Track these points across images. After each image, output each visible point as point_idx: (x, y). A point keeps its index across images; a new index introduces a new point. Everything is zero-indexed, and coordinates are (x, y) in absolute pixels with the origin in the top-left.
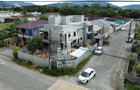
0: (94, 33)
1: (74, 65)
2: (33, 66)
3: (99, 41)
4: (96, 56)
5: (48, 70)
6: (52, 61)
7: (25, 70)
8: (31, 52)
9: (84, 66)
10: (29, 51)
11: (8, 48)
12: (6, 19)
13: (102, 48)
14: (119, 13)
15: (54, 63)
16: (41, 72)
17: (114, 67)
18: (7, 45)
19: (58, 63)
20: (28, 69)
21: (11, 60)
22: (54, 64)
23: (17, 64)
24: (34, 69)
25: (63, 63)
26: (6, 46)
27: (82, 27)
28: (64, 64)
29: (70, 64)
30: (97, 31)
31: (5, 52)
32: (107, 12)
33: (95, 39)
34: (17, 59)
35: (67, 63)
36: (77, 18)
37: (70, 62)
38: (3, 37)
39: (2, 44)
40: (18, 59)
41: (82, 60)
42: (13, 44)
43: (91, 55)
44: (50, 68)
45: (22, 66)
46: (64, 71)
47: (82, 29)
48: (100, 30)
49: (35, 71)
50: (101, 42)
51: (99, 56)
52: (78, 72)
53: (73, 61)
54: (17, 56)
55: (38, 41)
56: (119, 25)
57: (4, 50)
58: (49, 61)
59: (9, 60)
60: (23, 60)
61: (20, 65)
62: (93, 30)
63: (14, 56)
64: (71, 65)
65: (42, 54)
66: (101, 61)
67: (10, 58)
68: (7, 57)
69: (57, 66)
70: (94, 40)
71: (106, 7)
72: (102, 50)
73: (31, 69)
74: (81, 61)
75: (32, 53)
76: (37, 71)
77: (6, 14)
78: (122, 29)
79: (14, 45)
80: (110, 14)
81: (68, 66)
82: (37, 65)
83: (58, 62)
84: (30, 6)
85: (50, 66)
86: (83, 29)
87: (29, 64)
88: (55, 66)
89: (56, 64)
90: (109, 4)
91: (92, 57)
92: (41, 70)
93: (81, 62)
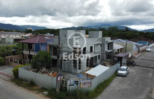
0: (115, 52)
1: (91, 87)
2: (36, 88)
3: (123, 60)
4: (120, 78)
5: (55, 93)
6: (60, 80)
7: (24, 92)
8: (36, 70)
9: (104, 89)
10: (33, 69)
11: (10, 66)
12: (16, 39)
13: (127, 68)
14: (141, 35)
15: (64, 83)
16: (45, 96)
17: (148, 92)
18: (10, 62)
19: (69, 83)
20: (29, 91)
21: (10, 80)
22: (64, 85)
23: (16, 84)
24: (36, 92)
25: (75, 83)
26: (8, 64)
27: (100, 43)
28: (77, 84)
29: (85, 85)
30: (118, 50)
31: (5, 71)
32: (126, 34)
33: (116, 57)
34: (17, 79)
35: (82, 83)
36: (93, 34)
37: (85, 81)
38: (5, 54)
39: (4, 61)
40: (19, 78)
41: (102, 81)
42: (16, 61)
43: (112, 76)
44: (58, 90)
45: (21, 88)
46: (76, 94)
47: (99, 45)
48: (121, 49)
49: (38, 94)
50: (124, 61)
51: (125, 78)
52: (97, 96)
53: (90, 81)
54: (18, 74)
55: (46, 56)
56: (143, 45)
57: (4, 68)
58: (57, 79)
59: (7, 79)
60: (24, 80)
61: (20, 86)
62: (114, 49)
63: (14, 75)
64: (87, 87)
65: (49, 73)
66: (128, 83)
67: (8, 77)
68: (6, 77)
69: (68, 87)
70: (115, 59)
71: (124, 30)
72: (127, 70)
73: (32, 91)
74: (100, 82)
75: (37, 72)
76: (41, 94)
77: (17, 35)
78: (147, 50)
79: (16, 63)
80: (130, 36)
81: (83, 87)
82: (40, 87)
83: (69, 81)
84: (43, 29)
85: (58, 87)
86: (101, 46)
87: (31, 85)
88: (65, 87)
89: (66, 85)
90: (127, 28)
91: (115, 79)
92: (46, 93)
93: (101, 84)
